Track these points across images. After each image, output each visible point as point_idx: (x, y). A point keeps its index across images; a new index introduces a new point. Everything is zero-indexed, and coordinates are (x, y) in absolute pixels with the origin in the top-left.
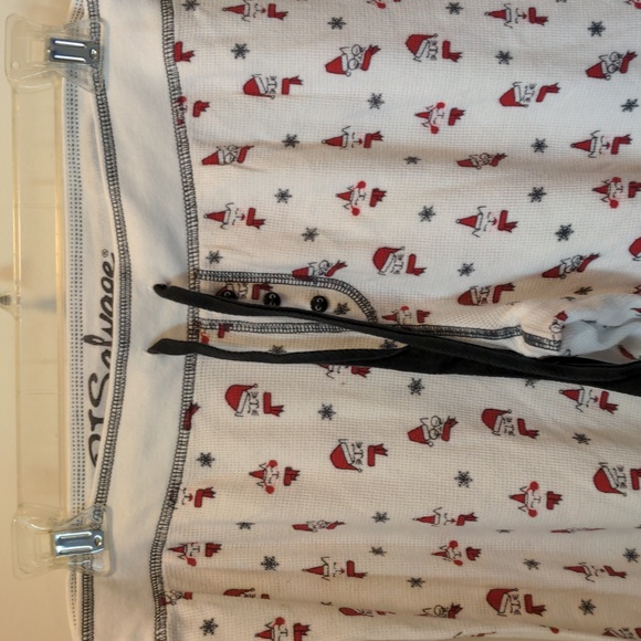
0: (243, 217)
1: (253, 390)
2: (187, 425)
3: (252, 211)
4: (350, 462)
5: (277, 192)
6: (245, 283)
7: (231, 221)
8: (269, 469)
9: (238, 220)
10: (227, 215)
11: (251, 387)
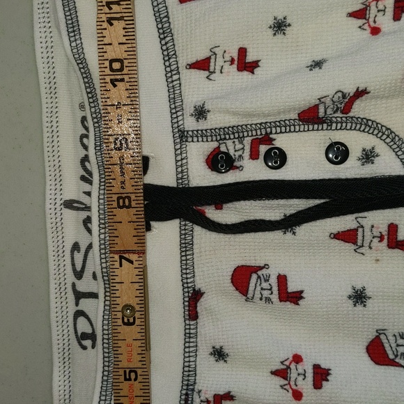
0: (232, 61)
1: (264, 272)
2: (192, 314)
3: (243, 52)
4: (391, 356)
5: (271, 22)
6: (241, 139)
7: (218, 68)
8: (293, 366)
9: (227, 66)
10: (212, 61)
11: (260, 268)
